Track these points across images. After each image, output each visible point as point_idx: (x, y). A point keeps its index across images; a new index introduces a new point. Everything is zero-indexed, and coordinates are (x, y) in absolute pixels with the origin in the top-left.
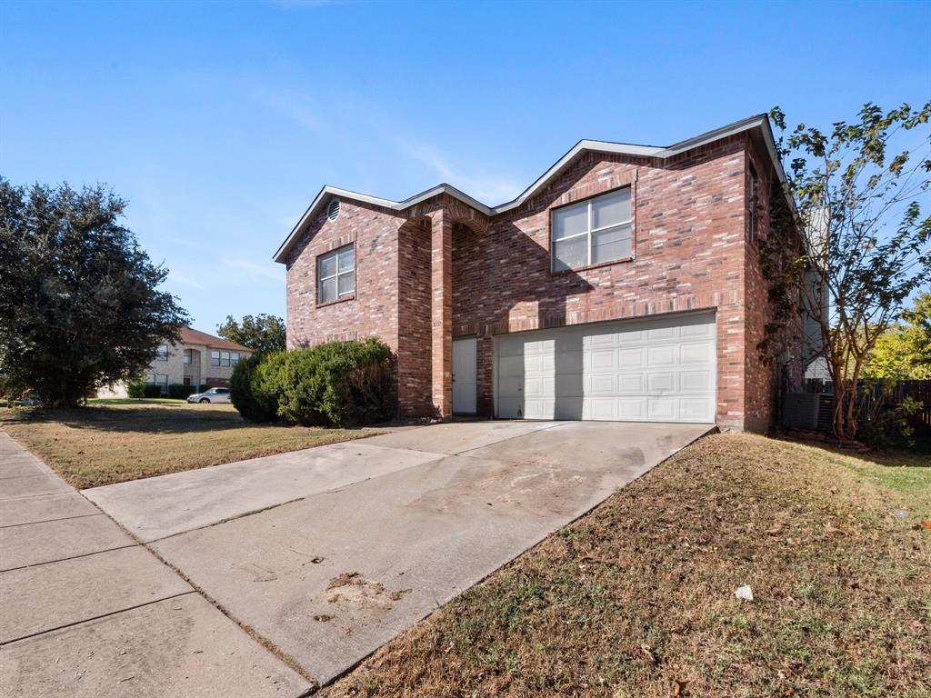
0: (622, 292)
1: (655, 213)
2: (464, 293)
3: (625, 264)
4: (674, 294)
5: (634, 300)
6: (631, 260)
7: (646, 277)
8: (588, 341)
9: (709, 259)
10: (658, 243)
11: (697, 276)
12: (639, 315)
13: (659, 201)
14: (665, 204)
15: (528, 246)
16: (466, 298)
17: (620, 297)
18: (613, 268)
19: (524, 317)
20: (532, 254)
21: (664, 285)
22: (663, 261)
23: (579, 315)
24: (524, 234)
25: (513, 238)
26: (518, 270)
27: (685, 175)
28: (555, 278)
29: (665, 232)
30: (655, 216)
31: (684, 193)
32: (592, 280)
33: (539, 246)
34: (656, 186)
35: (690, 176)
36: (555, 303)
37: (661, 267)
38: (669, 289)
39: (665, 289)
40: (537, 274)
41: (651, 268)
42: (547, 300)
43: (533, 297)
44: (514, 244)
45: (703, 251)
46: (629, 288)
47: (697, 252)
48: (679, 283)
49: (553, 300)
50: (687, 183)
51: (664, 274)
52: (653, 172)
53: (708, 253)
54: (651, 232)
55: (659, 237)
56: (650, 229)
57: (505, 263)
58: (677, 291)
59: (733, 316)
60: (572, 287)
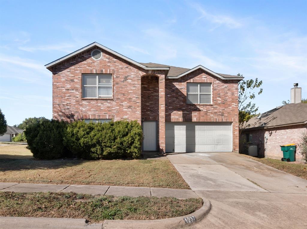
0: (210, 114)
1: (218, 93)
2: (151, 104)
3: (210, 106)
4: (223, 117)
5: (213, 117)
6: (212, 105)
7: (216, 111)
8: (197, 127)
9: (231, 109)
10: (219, 102)
11: (229, 113)
12: (214, 121)
13: (219, 90)
14: (221, 91)
15: (179, 93)
16: (153, 106)
17: (209, 115)
18: (207, 106)
19: (178, 117)
20: (180, 96)
21: (221, 114)
22: (221, 107)
23: (197, 119)
24: (177, 88)
25: (173, 88)
26: (175, 100)
27: (226, 85)
28: (188, 106)
29: (221, 99)
30: (218, 94)
31: (225, 90)
32: (201, 109)
33: (183, 94)
34: (218, 86)
35: (227, 86)
36: (189, 114)
37: (220, 109)
38: (222, 115)
39: (221, 115)
40: (182, 103)
41: (217, 109)
42: (186, 112)
43: (181, 110)
44: (173, 91)
45: (230, 107)
46: (212, 113)
47: (228, 107)
48: (224, 114)
49: (188, 113)
50: (226, 87)
51: (221, 111)
52: (218, 82)
53: (231, 107)
54: (217, 98)
55: (219, 100)
56: (217, 97)
57: (170, 97)
58: (224, 116)
59: (236, 125)
60: (195, 110)
